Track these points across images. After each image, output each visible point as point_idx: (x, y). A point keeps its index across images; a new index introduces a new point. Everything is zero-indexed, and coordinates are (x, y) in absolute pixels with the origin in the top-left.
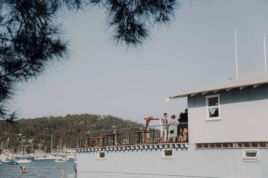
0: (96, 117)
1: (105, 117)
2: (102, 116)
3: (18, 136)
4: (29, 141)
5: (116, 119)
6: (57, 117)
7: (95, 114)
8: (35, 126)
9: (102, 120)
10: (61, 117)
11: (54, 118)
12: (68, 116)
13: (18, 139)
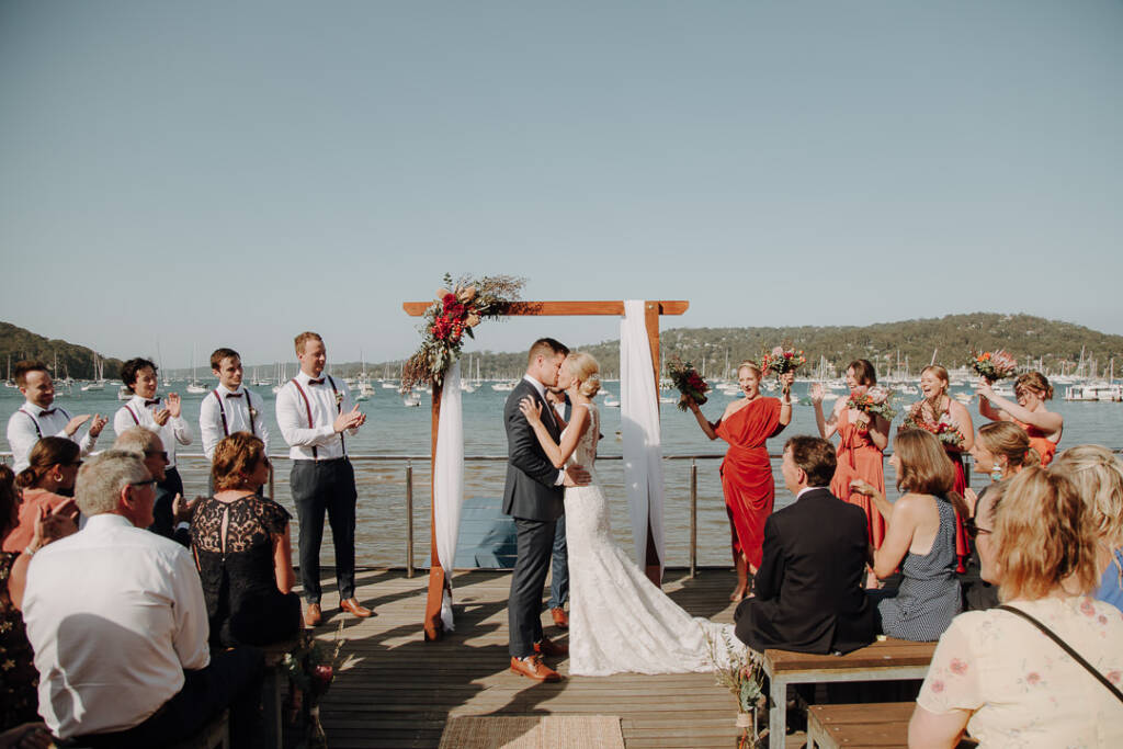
0: (998, 316)
1: (1014, 317)
2: (1008, 315)
3: (868, 351)
4: (886, 357)
5: (1033, 319)
6: (931, 320)
7: (996, 312)
8: (895, 335)
9: (1008, 322)
10: (937, 319)
11: (926, 320)
12: (949, 316)
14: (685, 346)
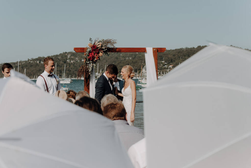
3: (162, 63)
4: (170, 66)
8: (174, 55)
10: (194, 48)
11: (189, 48)
12: (199, 47)
13: (162, 65)
14: (72, 61)
